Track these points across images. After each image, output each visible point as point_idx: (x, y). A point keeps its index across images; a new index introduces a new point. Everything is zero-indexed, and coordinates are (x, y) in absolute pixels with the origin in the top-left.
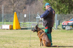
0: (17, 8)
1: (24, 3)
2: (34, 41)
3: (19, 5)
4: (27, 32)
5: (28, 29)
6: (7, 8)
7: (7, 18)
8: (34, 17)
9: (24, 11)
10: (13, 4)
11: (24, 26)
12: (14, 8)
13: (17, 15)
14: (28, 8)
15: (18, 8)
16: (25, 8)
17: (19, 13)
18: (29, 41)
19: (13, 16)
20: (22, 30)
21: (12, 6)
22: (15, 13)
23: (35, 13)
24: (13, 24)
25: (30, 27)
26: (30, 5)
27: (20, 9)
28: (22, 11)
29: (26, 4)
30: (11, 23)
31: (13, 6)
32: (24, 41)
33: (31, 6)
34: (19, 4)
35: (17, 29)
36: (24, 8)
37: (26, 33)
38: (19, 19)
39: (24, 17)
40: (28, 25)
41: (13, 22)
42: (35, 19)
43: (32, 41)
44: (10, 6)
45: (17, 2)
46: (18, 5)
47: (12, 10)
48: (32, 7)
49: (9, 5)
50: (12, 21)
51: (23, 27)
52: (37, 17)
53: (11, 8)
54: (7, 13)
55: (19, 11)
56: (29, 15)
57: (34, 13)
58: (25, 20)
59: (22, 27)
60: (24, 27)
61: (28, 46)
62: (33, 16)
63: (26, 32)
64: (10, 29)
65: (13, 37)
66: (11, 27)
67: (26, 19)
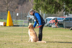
0: (10, 8)
1: (17, 3)
2: (25, 36)
3: (12, 5)
5: (20, 26)
6: (1, 7)
7: (2, 16)
8: (25, 16)
9: (16, 10)
10: (7, 4)
12: (8, 7)
13: (10, 14)
14: (20, 8)
15: (11, 8)
16: (17, 8)
17: (12, 12)
18: (21, 37)
19: (6, 15)
20: (15, 27)
21: (6, 6)
22: (9, 11)
23: (26, 12)
24: (7, 21)
25: (22, 24)
26: (21, 6)
28: (15, 11)
29: (19, 4)
30: (5, 20)
31: (7, 5)
32: (16, 36)
33: (23, 6)
35: (10, 26)
36: (16, 7)
37: (18, 30)
38: (12, 17)
40: (19, 23)
41: (7, 19)
42: (26, 18)
43: (23, 36)
44: (4, 6)
45: (11, 2)
47: (6, 9)
48: (23, 7)
49: (3, 5)
51: (15, 25)
52: (27, 16)
53: (5, 7)
55: (12, 10)
58: (17, 18)
59: (14, 25)
60: (16, 25)
61: (19, 41)
64: (4, 26)
65: (7, 33)
66: (5, 24)
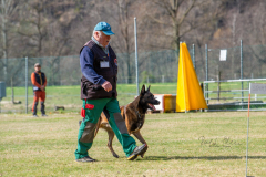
0: (189, 28)
1: (219, 3)
3: (197, 15)
4: (232, 119)
5: (238, 107)
6: (151, 28)
8: (262, 58)
9: (216, 36)
10: (175, 12)
11: (222, 95)
12: (178, 26)
13: (191, 55)
14: (233, 24)
15: (192, 28)
16: (222, 23)
17: (200, 45)
19: (173, 60)
20: (215, 115)
21: (171, 19)
23: (263, 41)
24: (176, 88)
25: (246, 98)
26: (242, 12)
27: (203, 31)
29: (227, 6)
30: (170, 85)
31: (175, 18)
33: (247, 14)
34: (197, 8)
35: (192, 111)
36: (216, 23)
37: (228, 125)
38: (198, 69)
39: (218, 58)
40: (235, 94)
41: (177, 81)
44: (161, 21)
45: (190, 3)
46: (192, 15)
47: (172, 33)
48: (250, 16)
49: (157, 16)
50: (172, 79)
51: (217, 102)
53: (166, 26)
54: (152, 46)
55: (200, 38)
56: (238, 51)
57: (258, 41)
58: (223, 72)
59: (212, 103)
60: (221, 102)
62: (258, 52)
63: (228, 122)
64: (167, 111)
66: (169, 101)
67: (228, 67)
